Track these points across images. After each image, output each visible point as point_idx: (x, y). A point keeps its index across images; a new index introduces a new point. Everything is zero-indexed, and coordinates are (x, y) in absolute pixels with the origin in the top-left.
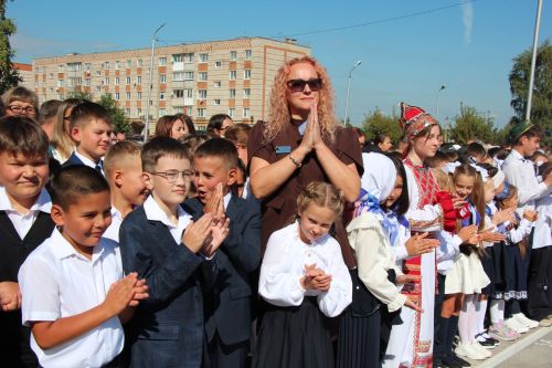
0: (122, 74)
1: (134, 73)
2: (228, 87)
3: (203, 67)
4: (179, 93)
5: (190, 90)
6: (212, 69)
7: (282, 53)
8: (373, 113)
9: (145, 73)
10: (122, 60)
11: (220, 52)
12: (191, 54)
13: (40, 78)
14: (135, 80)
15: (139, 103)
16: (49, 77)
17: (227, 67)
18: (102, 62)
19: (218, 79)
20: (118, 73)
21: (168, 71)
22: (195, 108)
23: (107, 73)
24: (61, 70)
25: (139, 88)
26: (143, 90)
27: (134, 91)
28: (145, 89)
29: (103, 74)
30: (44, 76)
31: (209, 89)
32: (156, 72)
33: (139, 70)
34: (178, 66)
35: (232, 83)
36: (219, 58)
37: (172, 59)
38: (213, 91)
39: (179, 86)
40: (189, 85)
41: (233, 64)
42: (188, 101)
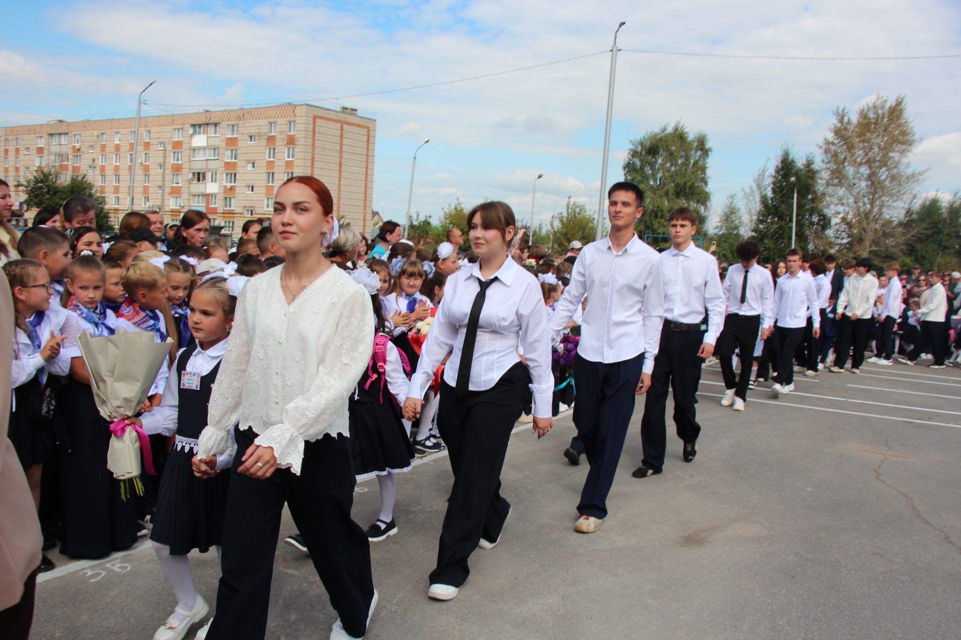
0: (122, 149)
1: (140, 148)
2: (264, 170)
3: (232, 142)
4: (200, 177)
5: (214, 174)
6: (244, 144)
7: (338, 125)
8: (453, 207)
9: (156, 148)
10: (123, 131)
11: (254, 122)
12: (216, 125)
13: (12, 153)
14: (141, 159)
15: (146, 189)
16: (23, 152)
17: (264, 142)
18: (96, 133)
19: (252, 157)
20: (118, 148)
21: (185, 147)
22: (221, 197)
23: (103, 148)
24: (41, 143)
25: (146, 169)
26: (151, 172)
27: (139, 172)
28: (155, 172)
29: (98, 150)
30: (17, 150)
31: (240, 171)
32: (169, 148)
33: (147, 145)
34: (200, 140)
35: (270, 164)
36: (253, 131)
37: (191, 131)
38: (246, 173)
39: (199, 167)
40: (213, 165)
41: (271, 139)
42: (212, 188)
